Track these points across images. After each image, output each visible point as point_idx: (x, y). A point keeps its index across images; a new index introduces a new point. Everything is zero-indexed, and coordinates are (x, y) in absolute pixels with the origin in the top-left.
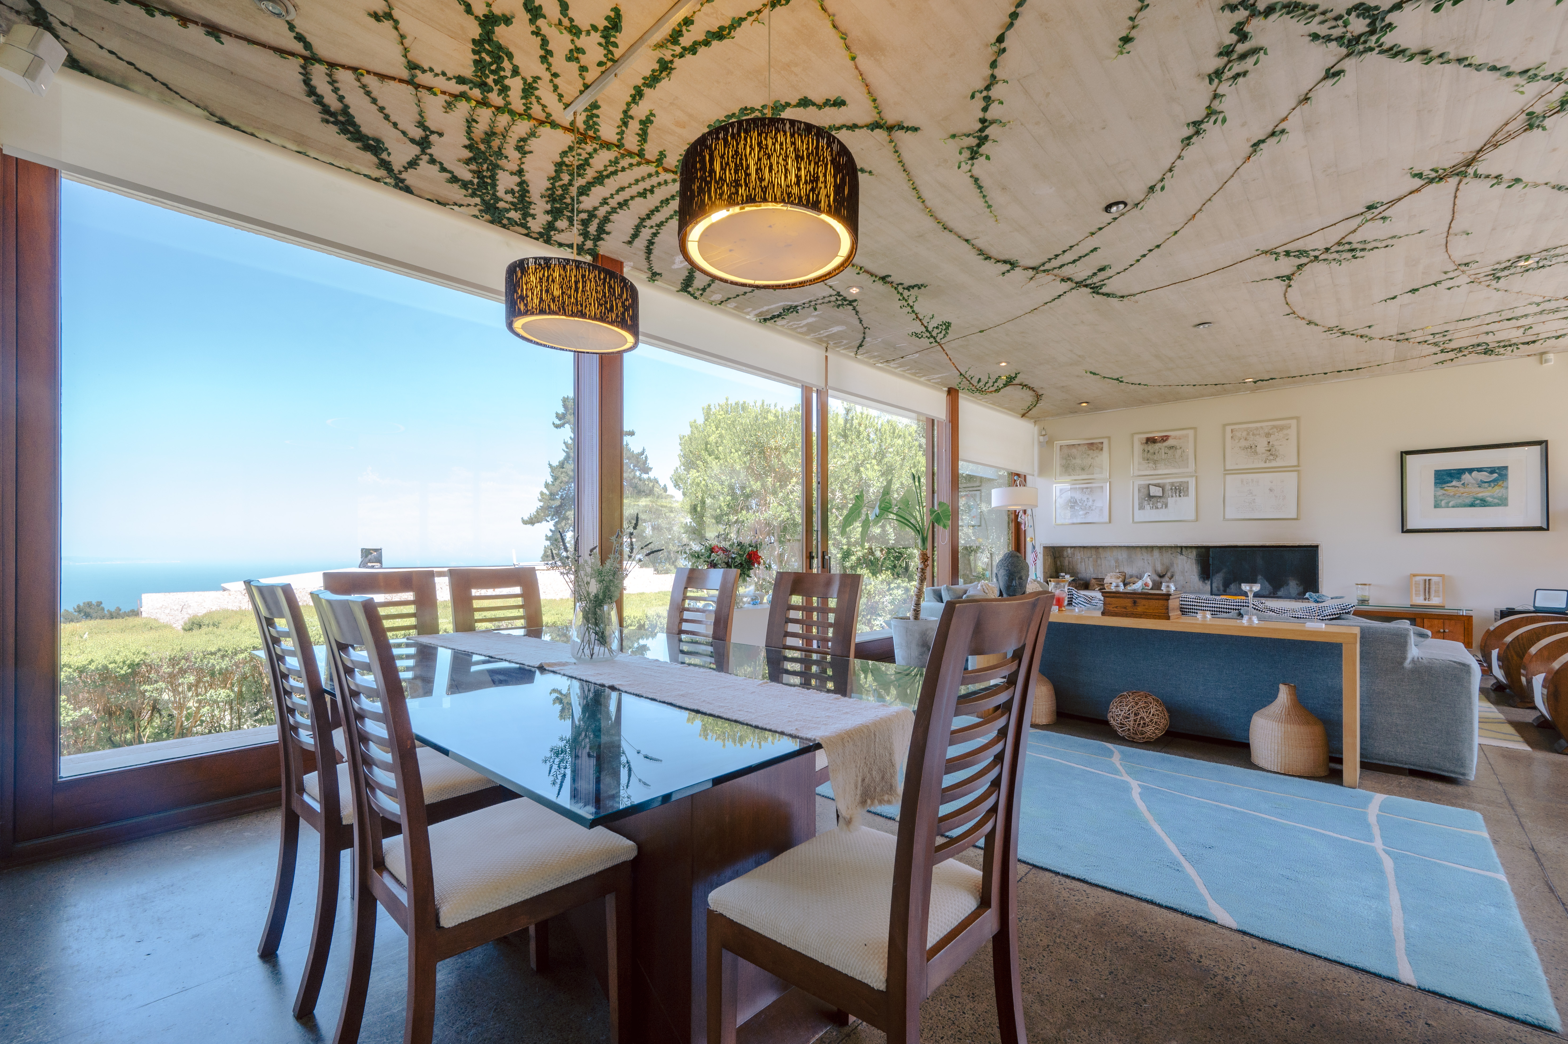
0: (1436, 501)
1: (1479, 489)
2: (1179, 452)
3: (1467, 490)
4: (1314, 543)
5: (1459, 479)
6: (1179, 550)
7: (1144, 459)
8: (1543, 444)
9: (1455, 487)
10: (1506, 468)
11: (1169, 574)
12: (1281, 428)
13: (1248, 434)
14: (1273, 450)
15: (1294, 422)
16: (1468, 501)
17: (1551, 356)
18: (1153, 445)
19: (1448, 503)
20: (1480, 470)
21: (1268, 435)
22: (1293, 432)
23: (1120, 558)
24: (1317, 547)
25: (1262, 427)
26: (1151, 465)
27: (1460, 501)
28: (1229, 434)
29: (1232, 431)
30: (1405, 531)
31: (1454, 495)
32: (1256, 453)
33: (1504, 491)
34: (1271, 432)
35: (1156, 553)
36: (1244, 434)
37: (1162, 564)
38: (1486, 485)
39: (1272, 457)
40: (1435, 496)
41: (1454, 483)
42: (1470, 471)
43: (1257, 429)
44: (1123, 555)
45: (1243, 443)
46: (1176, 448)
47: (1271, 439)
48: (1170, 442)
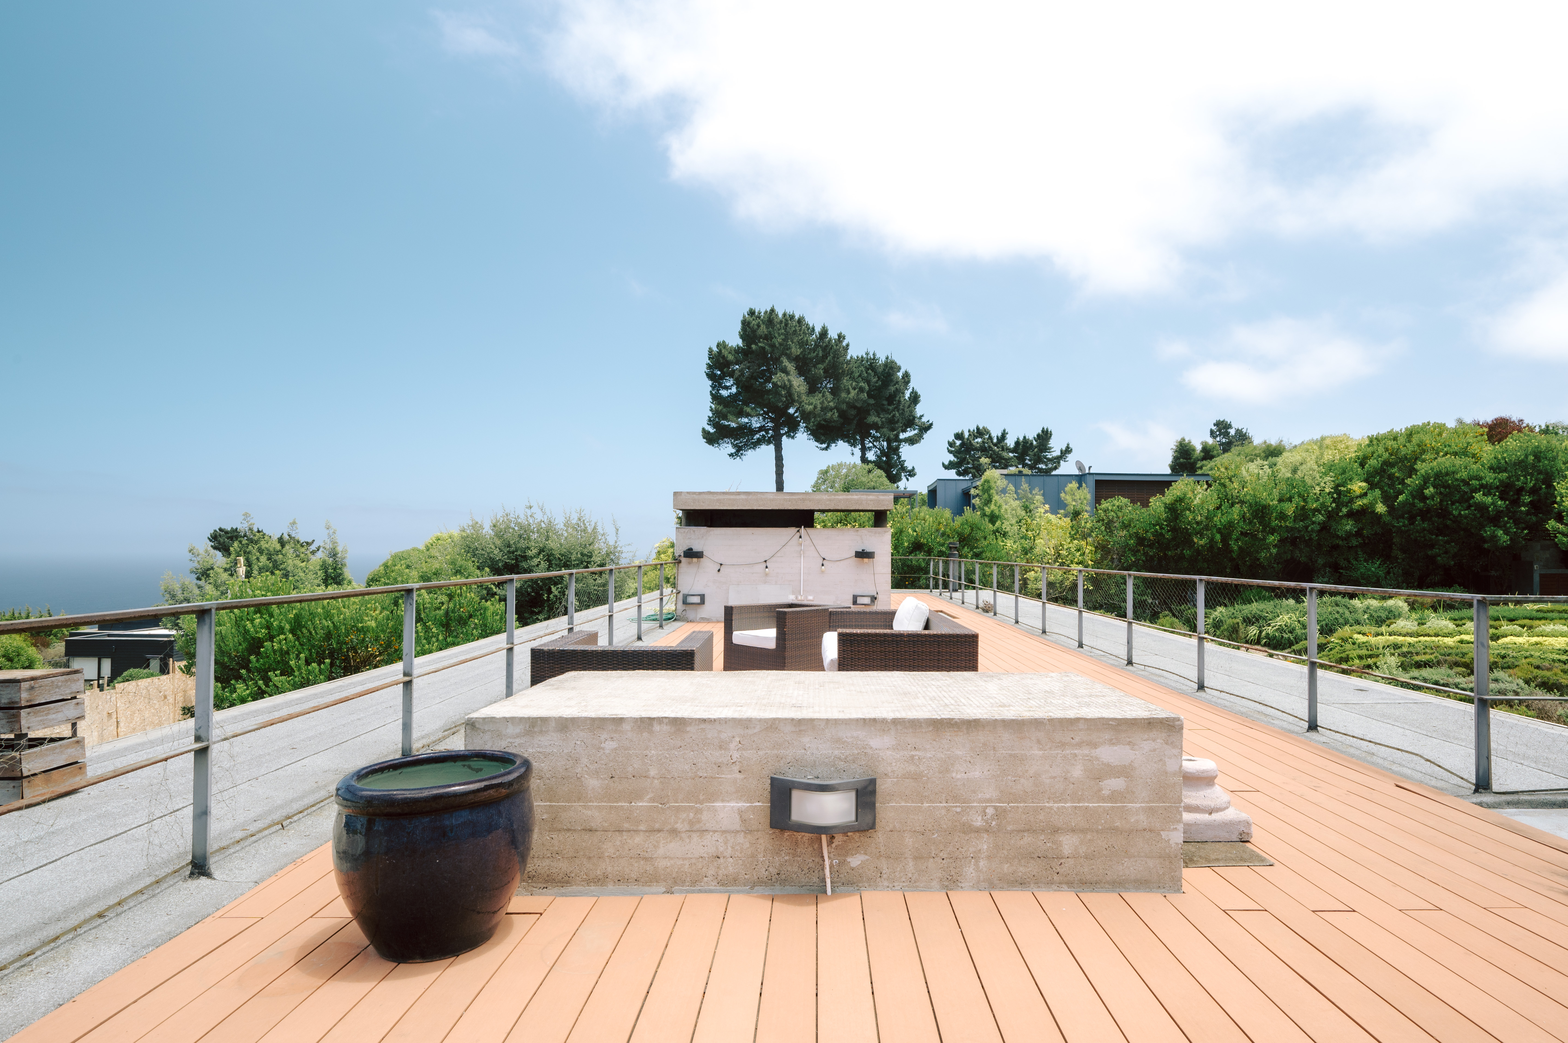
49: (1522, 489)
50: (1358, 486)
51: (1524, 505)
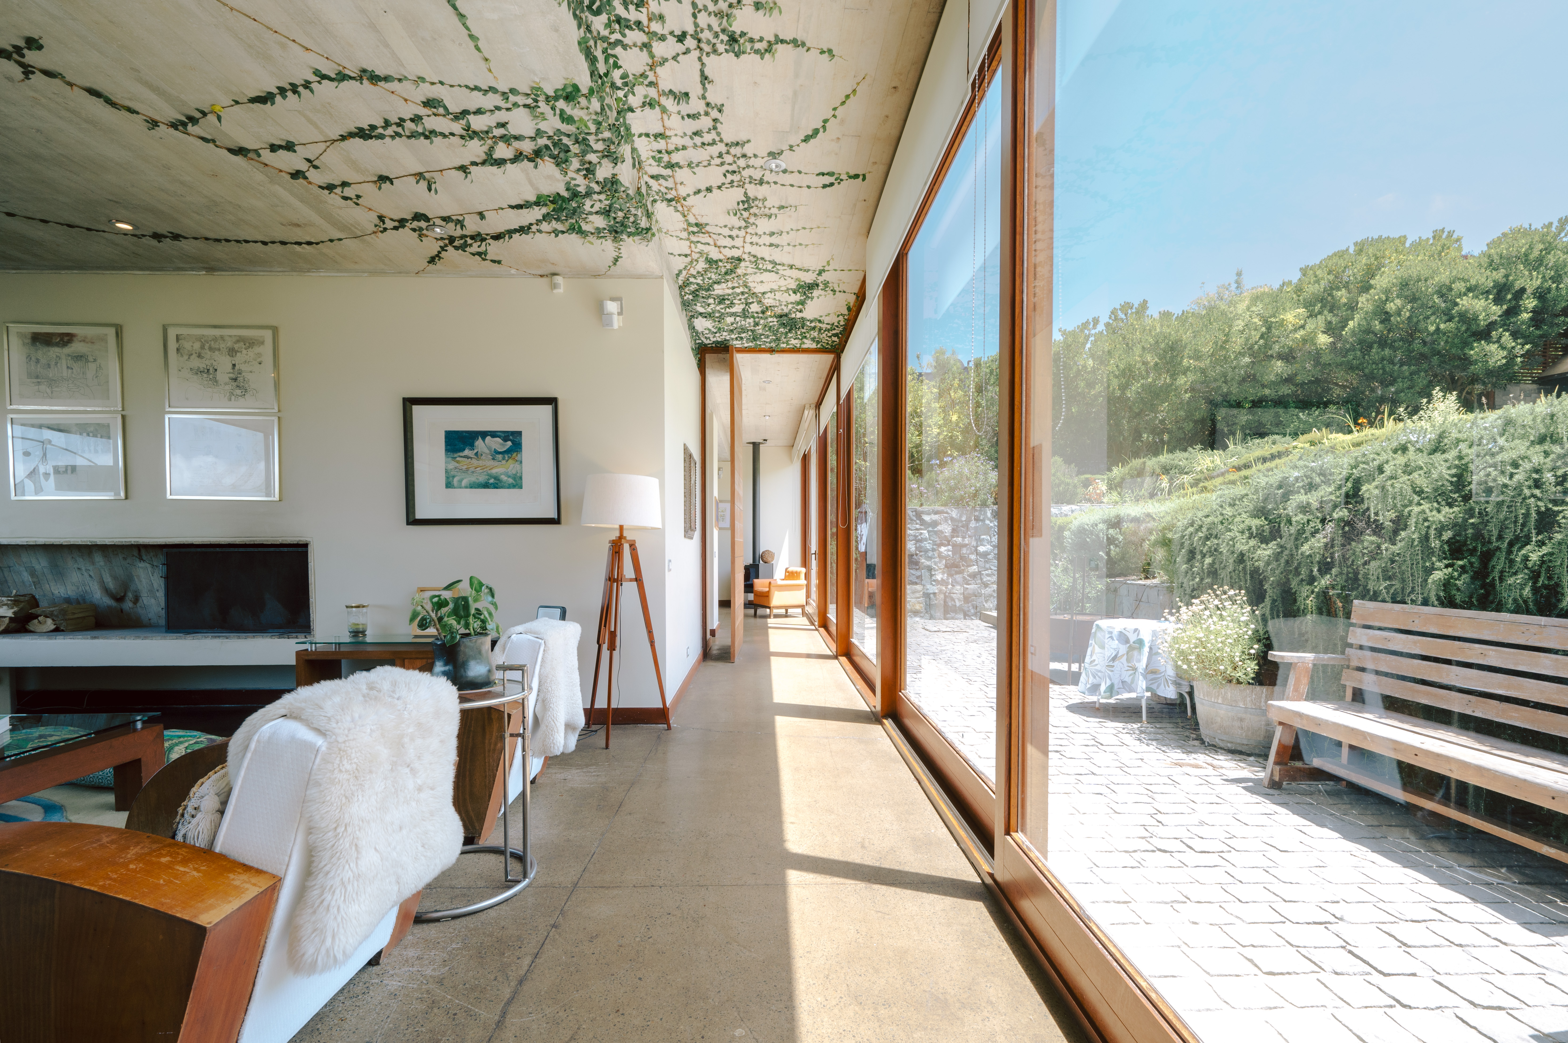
0: (447, 478)
1: (492, 463)
2: (92, 366)
3: (480, 463)
4: (303, 539)
5: (472, 446)
6: (135, 553)
7: (30, 375)
8: (552, 401)
9: (467, 457)
10: (519, 433)
11: (130, 595)
12: (251, 343)
13: (202, 347)
14: (240, 379)
15: (268, 335)
16: (482, 479)
17: (559, 280)
18: (45, 349)
19: (460, 481)
20: (493, 434)
21: (232, 352)
22: (267, 350)
23: (37, 567)
24: (306, 545)
25: (222, 337)
26: (43, 387)
27: (474, 479)
28: (172, 345)
29: (178, 338)
30: (413, 521)
31: (467, 469)
32: (215, 381)
33: (517, 465)
34: (236, 346)
35: (99, 558)
36: (197, 345)
37: (115, 578)
38: (500, 456)
39: (238, 392)
40: (447, 471)
41: (467, 452)
42: (484, 434)
43: (215, 339)
44: (41, 563)
45: (196, 363)
46: (87, 361)
47: (239, 359)
48: (76, 347)
49: (1523, 290)
50: (1292, 316)
51: (1526, 311)
